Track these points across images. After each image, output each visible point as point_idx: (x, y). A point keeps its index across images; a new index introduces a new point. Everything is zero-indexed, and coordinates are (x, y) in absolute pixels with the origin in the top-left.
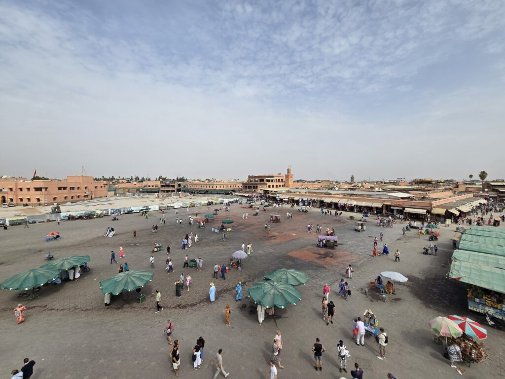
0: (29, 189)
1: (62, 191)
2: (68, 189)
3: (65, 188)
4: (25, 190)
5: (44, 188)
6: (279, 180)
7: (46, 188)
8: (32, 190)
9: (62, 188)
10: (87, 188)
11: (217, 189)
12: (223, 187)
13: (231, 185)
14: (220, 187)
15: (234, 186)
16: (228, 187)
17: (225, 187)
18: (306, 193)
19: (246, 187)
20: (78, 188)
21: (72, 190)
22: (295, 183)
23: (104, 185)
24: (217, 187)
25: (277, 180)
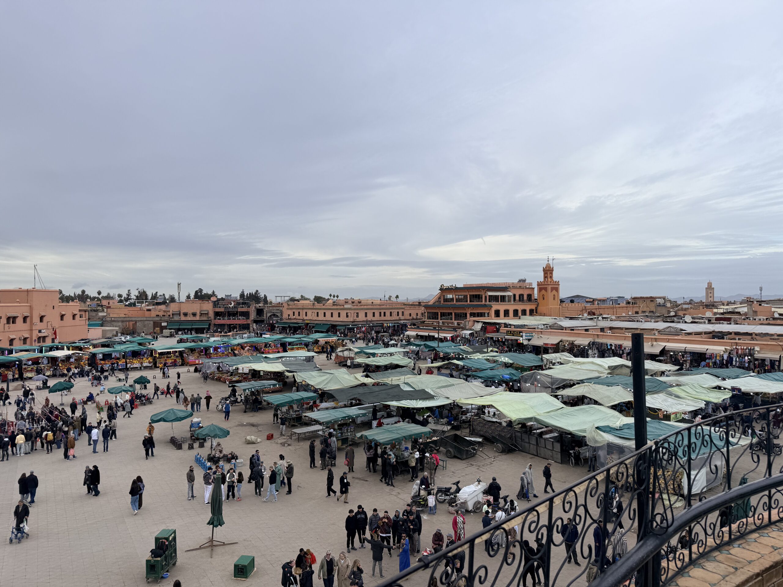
10: (44, 319)
11: (358, 319)
12: (374, 316)
13: (392, 311)
14: (366, 316)
15: (400, 314)
16: (385, 315)
17: (377, 314)
18: (602, 330)
19: (434, 316)
20: (25, 319)
21: (11, 325)
22: (564, 305)
23: (80, 311)
24: (358, 316)
25: (517, 298)
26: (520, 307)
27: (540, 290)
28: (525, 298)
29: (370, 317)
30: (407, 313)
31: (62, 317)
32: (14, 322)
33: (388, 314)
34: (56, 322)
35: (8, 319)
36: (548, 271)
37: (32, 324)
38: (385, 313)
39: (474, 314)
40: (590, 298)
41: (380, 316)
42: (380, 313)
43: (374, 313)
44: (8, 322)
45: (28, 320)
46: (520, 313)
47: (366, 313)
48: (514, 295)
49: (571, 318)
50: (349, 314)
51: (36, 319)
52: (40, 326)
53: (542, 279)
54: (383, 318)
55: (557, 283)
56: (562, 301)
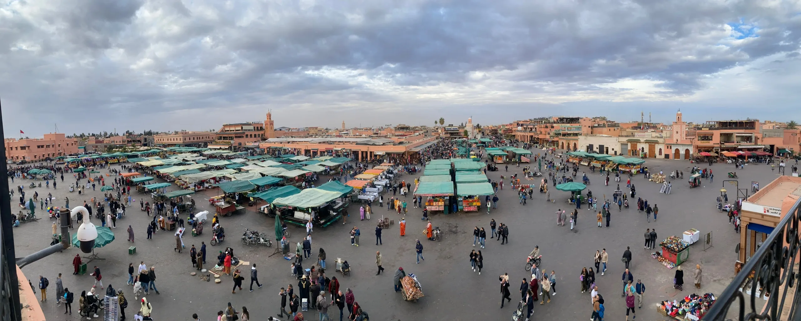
0: (16, 148)
1: (41, 149)
2: (45, 147)
3: (42, 146)
4: (14, 149)
5: (27, 147)
6: (258, 128)
7: (29, 147)
8: (19, 149)
9: (40, 146)
10: (60, 145)
11: (185, 141)
12: (194, 139)
13: (203, 136)
14: (190, 139)
15: (208, 137)
16: (200, 139)
17: (196, 138)
18: (289, 142)
19: (220, 138)
20: (53, 146)
21: (48, 148)
22: (275, 131)
23: (74, 142)
24: (185, 140)
25: (256, 129)
26: (257, 133)
27: (266, 124)
28: (259, 129)
29: (192, 140)
30: (211, 137)
31: (68, 144)
32: (49, 147)
33: (201, 137)
34: (65, 147)
35: (47, 146)
36: (269, 116)
37: (56, 148)
38: (199, 138)
39: (237, 136)
40: (288, 128)
41: (197, 139)
42: (197, 138)
43: (194, 138)
44: (47, 147)
45: (54, 146)
46: (257, 137)
47: (190, 138)
48: (254, 127)
49: (278, 137)
50: (181, 139)
51: (57, 146)
52: (59, 148)
53: (266, 119)
54: (199, 140)
55: (273, 122)
56: (275, 130)
